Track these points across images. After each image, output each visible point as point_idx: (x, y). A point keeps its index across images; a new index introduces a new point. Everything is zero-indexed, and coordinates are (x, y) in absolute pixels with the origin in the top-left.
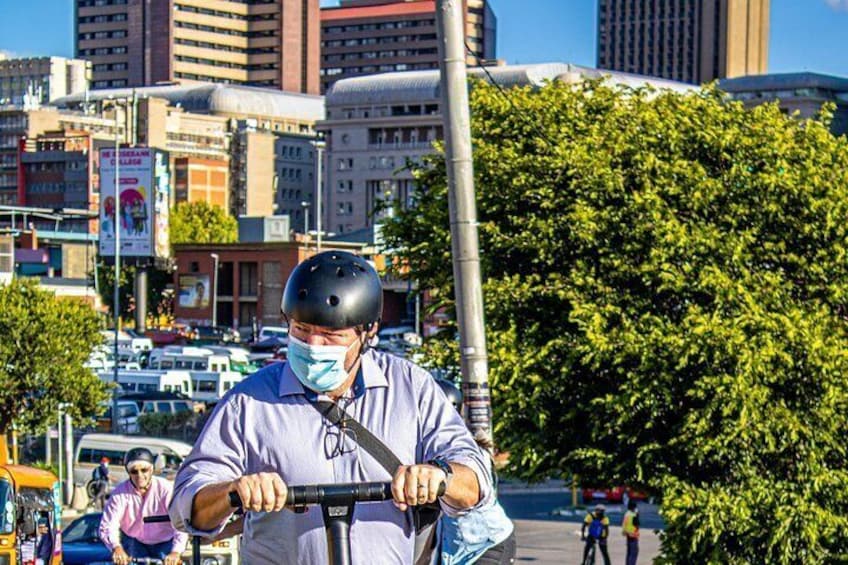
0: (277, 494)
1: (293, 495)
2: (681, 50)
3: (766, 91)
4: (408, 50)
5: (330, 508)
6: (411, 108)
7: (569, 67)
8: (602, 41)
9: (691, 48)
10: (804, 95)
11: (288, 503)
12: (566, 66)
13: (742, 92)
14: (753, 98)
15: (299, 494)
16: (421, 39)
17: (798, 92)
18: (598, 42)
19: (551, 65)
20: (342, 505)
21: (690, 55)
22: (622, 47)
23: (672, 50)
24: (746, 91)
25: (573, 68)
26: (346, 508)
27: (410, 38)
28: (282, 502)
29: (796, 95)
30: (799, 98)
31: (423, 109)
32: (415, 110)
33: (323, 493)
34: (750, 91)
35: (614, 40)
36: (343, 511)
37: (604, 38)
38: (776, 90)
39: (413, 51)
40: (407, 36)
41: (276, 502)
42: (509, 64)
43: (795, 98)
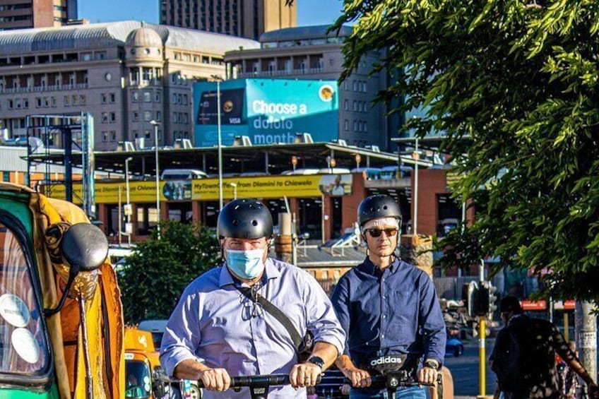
0: (224, 382)
1: (234, 382)
2: (228, 14)
3: (304, 40)
4: (5, 18)
5: (255, 390)
6: (11, 59)
7: (142, 23)
8: (163, 8)
9: (236, 12)
10: (335, 42)
11: (231, 386)
12: (140, 23)
13: (284, 41)
14: (293, 46)
15: (237, 381)
16: (15, 8)
17: (329, 40)
18: (160, 8)
19: (127, 22)
20: (263, 387)
21: (235, 17)
22: (180, 12)
23: (220, 14)
24: (288, 41)
25: (145, 24)
26: (264, 389)
27: (6, 7)
28: (227, 387)
29: (328, 42)
30: (331, 45)
31: (22, 60)
32: (16, 61)
33: (251, 381)
34: (291, 41)
35: (173, 7)
36: (262, 391)
37: (165, 5)
38: (312, 39)
39: (10, 18)
40: (4, 6)
41: (224, 387)
42: (91, 22)
43: (327, 45)
